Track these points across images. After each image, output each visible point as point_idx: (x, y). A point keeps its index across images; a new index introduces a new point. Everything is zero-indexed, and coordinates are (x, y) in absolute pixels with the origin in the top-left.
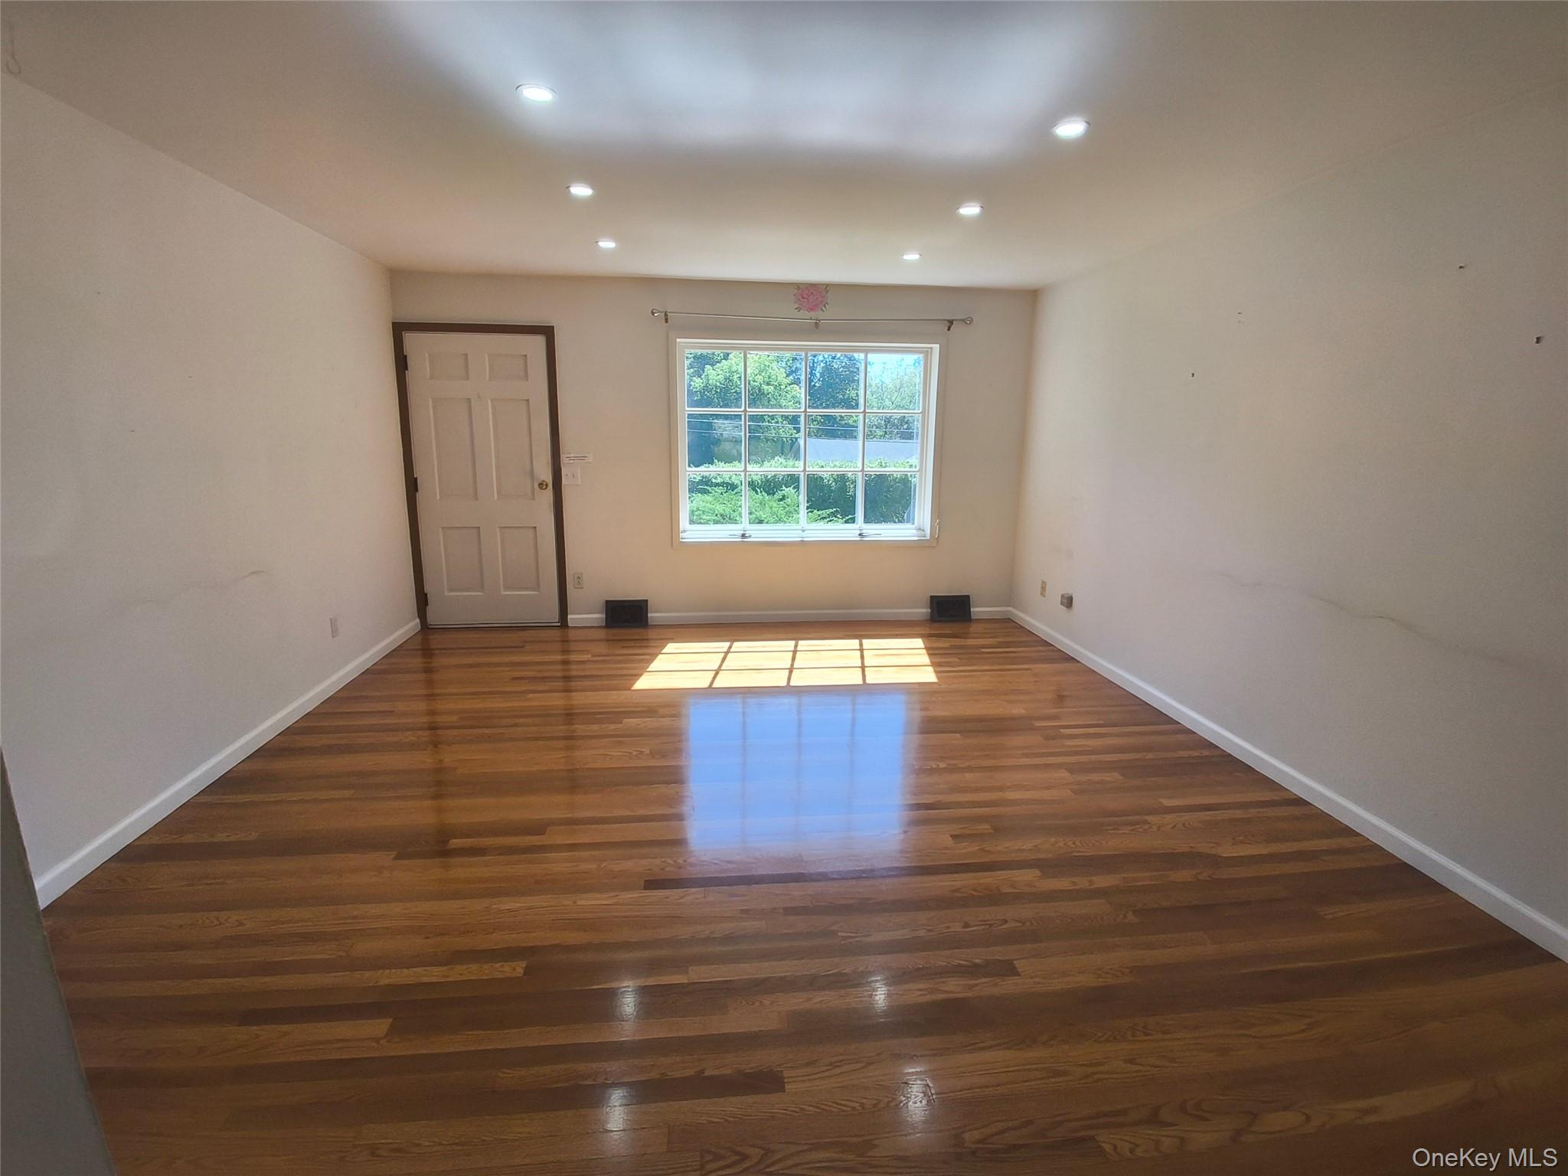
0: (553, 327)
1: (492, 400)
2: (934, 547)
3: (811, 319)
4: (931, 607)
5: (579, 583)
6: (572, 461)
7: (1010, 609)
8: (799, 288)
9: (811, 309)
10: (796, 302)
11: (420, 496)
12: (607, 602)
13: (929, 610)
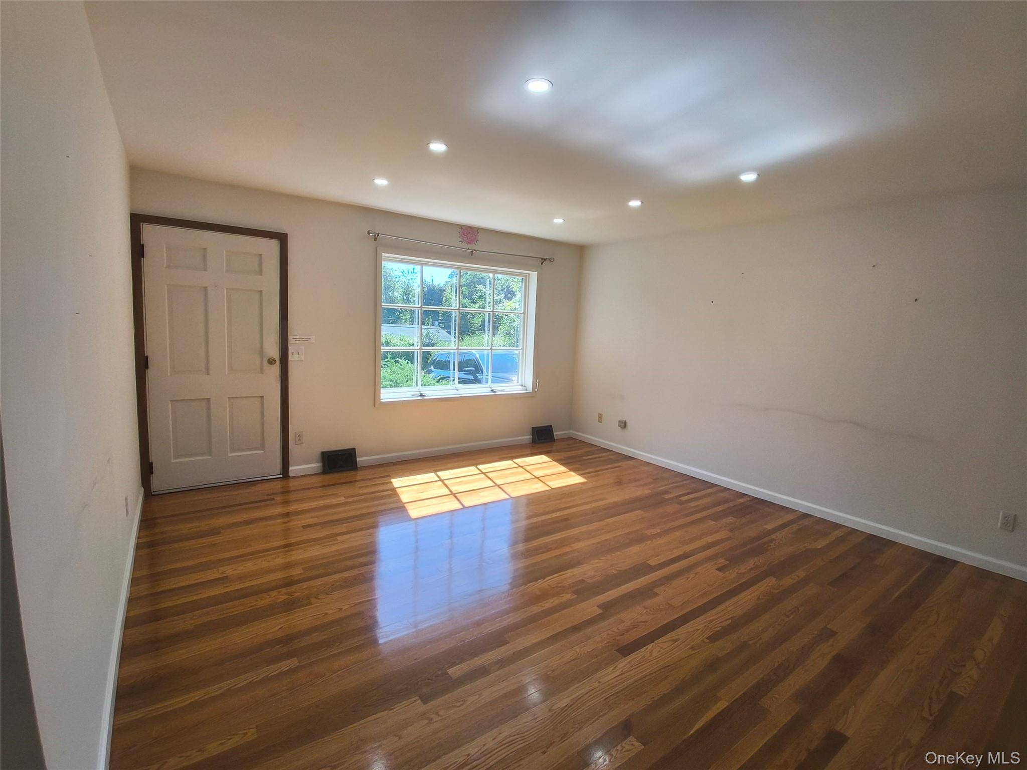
0: (287, 234)
1: (227, 289)
2: (534, 397)
3: (468, 249)
4: (533, 434)
5: (299, 440)
6: (297, 342)
7: (571, 431)
8: (462, 228)
9: (469, 243)
10: (460, 237)
11: (151, 373)
12: (323, 453)
13: (532, 437)
